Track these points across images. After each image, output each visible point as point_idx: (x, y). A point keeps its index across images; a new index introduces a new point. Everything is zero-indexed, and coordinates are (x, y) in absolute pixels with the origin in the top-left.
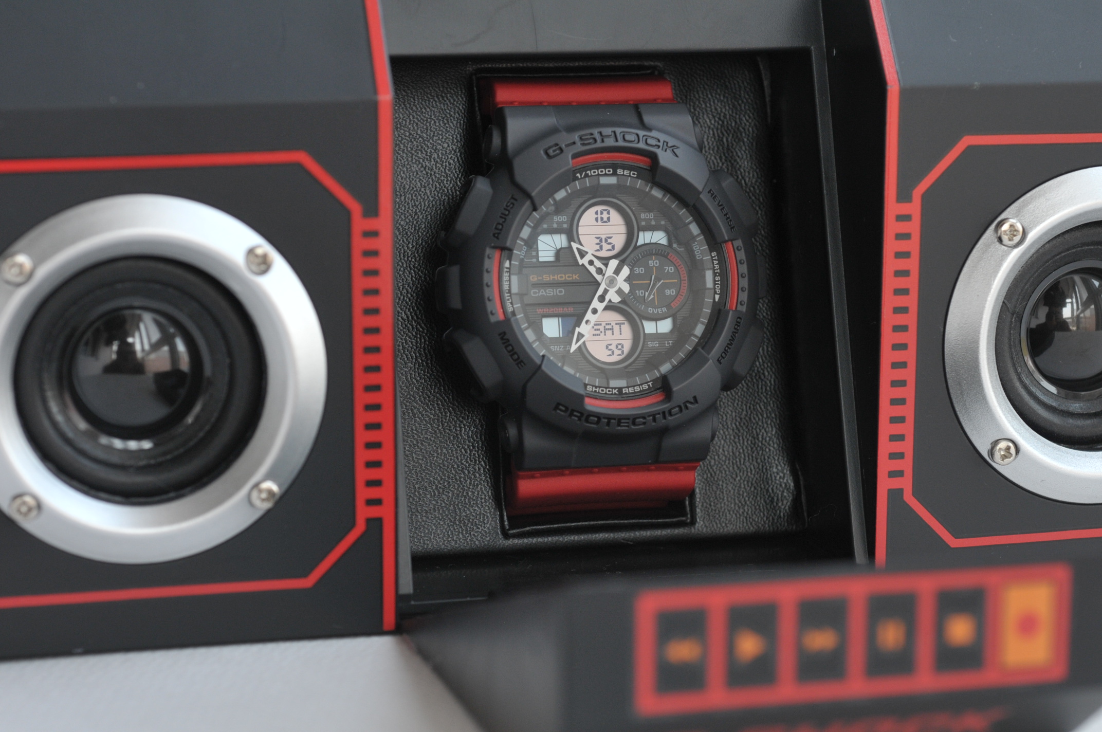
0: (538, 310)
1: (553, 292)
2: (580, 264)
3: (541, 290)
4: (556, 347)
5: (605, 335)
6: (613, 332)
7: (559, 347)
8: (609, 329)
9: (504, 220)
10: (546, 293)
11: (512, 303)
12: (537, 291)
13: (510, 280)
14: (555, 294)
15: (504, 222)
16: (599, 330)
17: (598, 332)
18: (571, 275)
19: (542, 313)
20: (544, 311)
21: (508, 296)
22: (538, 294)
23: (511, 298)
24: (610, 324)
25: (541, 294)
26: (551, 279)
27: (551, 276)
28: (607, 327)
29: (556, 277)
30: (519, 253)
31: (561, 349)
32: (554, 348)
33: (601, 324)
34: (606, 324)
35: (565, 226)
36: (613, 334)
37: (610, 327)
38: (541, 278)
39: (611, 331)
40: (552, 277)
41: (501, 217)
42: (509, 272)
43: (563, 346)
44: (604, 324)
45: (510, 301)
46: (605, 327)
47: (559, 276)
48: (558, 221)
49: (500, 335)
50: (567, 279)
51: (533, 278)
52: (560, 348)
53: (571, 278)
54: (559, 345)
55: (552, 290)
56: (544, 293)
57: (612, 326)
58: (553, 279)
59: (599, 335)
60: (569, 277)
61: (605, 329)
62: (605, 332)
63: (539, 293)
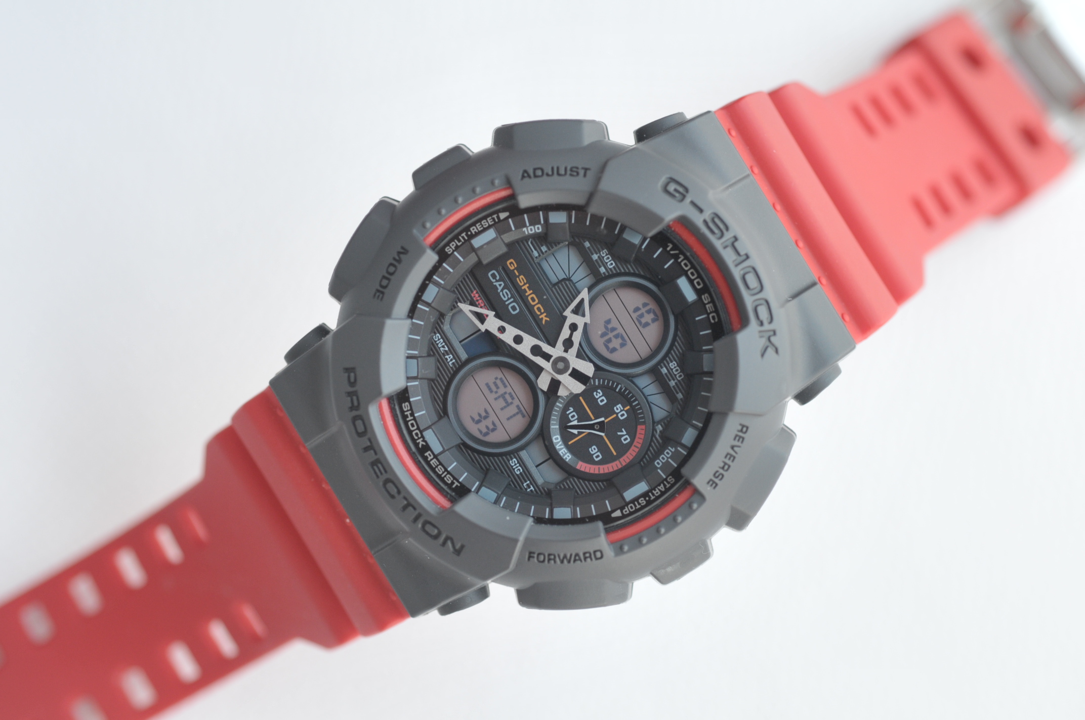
0: (475, 292)
1: (509, 299)
2: (565, 314)
3: (502, 283)
4: (442, 340)
5: (496, 399)
6: (505, 407)
7: (444, 344)
8: (505, 400)
9: (550, 173)
10: (502, 290)
11: (457, 247)
12: (498, 278)
13: (485, 230)
14: (507, 303)
15: (548, 175)
16: (498, 388)
17: (494, 389)
18: (543, 311)
19: (475, 299)
20: (477, 301)
21: (463, 237)
22: (494, 281)
23: (463, 243)
24: (513, 399)
25: (497, 284)
26: (523, 288)
27: (527, 285)
28: (507, 397)
29: (529, 292)
30: (528, 224)
31: (442, 349)
32: (439, 339)
33: (505, 386)
34: (510, 394)
35: (602, 270)
36: (502, 409)
37: (509, 400)
38: (517, 274)
39: (504, 404)
40: (526, 287)
41: (553, 169)
42: (495, 223)
43: (447, 349)
44: (509, 390)
45: (459, 244)
46: (505, 393)
47: (533, 295)
48: (603, 257)
49: (403, 248)
50: (535, 308)
51: (511, 263)
52: (443, 347)
53: (539, 313)
54: (446, 344)
55: (510, 296)
56: (500, 289)
57: (512, 403)
58: (525, 289)
59: (491, 392)
60: (539, 309)
61: (503, 396)
62: (499, 397)
63: (497, 281)
